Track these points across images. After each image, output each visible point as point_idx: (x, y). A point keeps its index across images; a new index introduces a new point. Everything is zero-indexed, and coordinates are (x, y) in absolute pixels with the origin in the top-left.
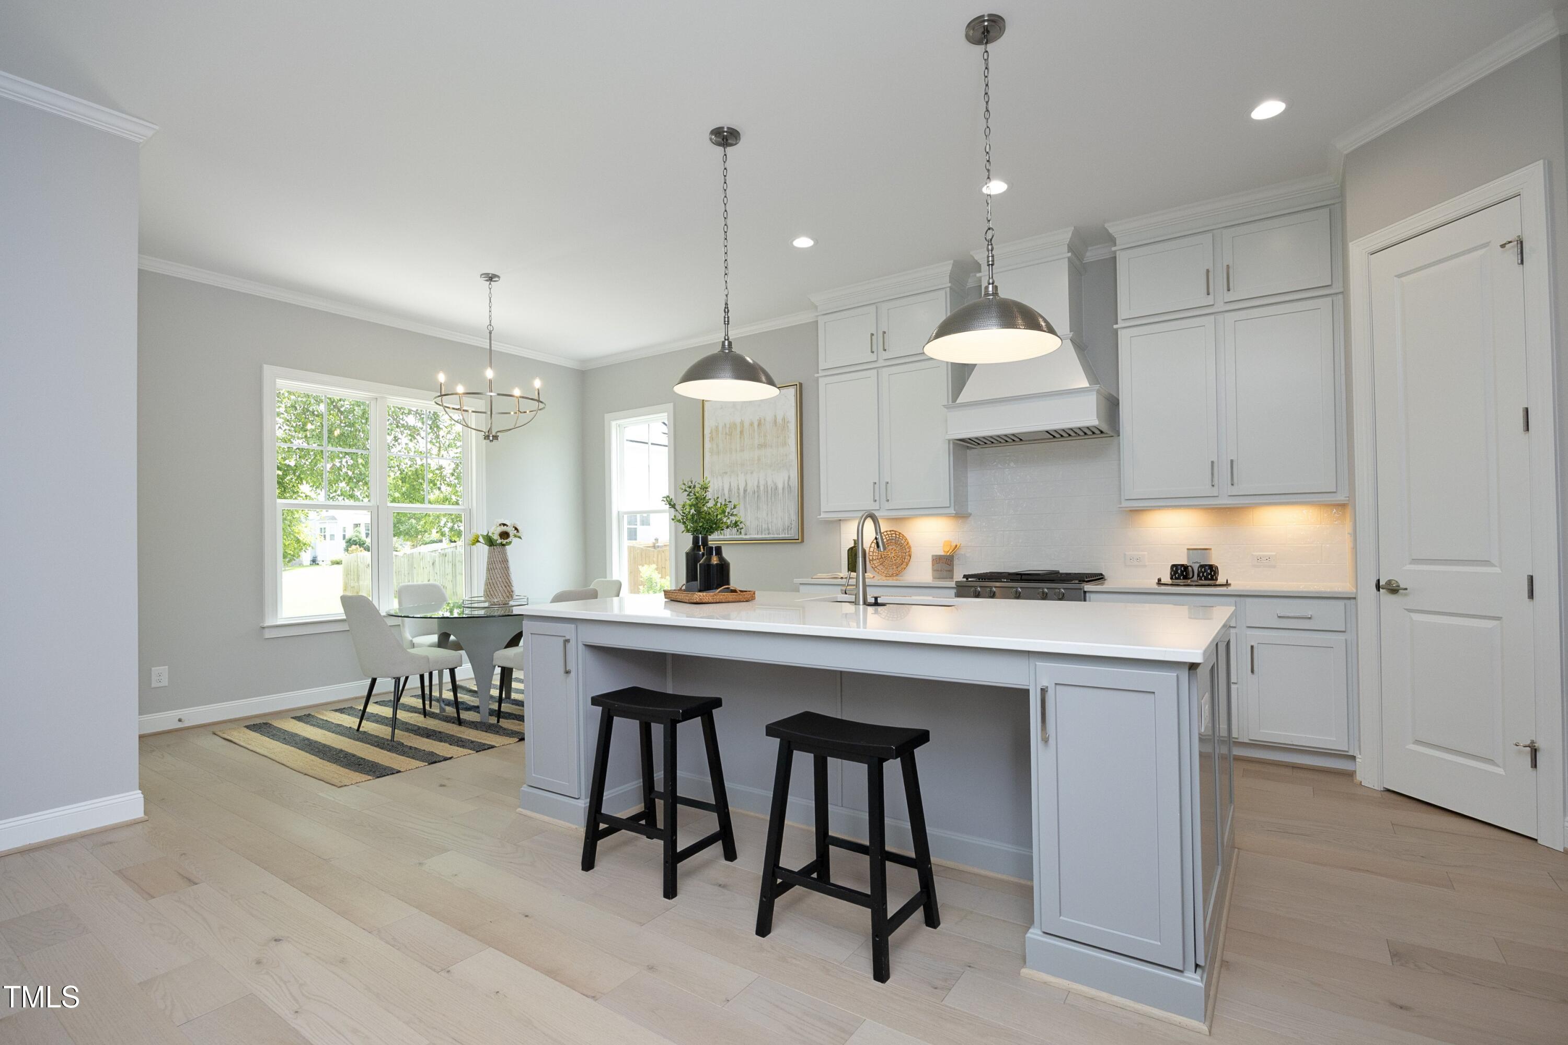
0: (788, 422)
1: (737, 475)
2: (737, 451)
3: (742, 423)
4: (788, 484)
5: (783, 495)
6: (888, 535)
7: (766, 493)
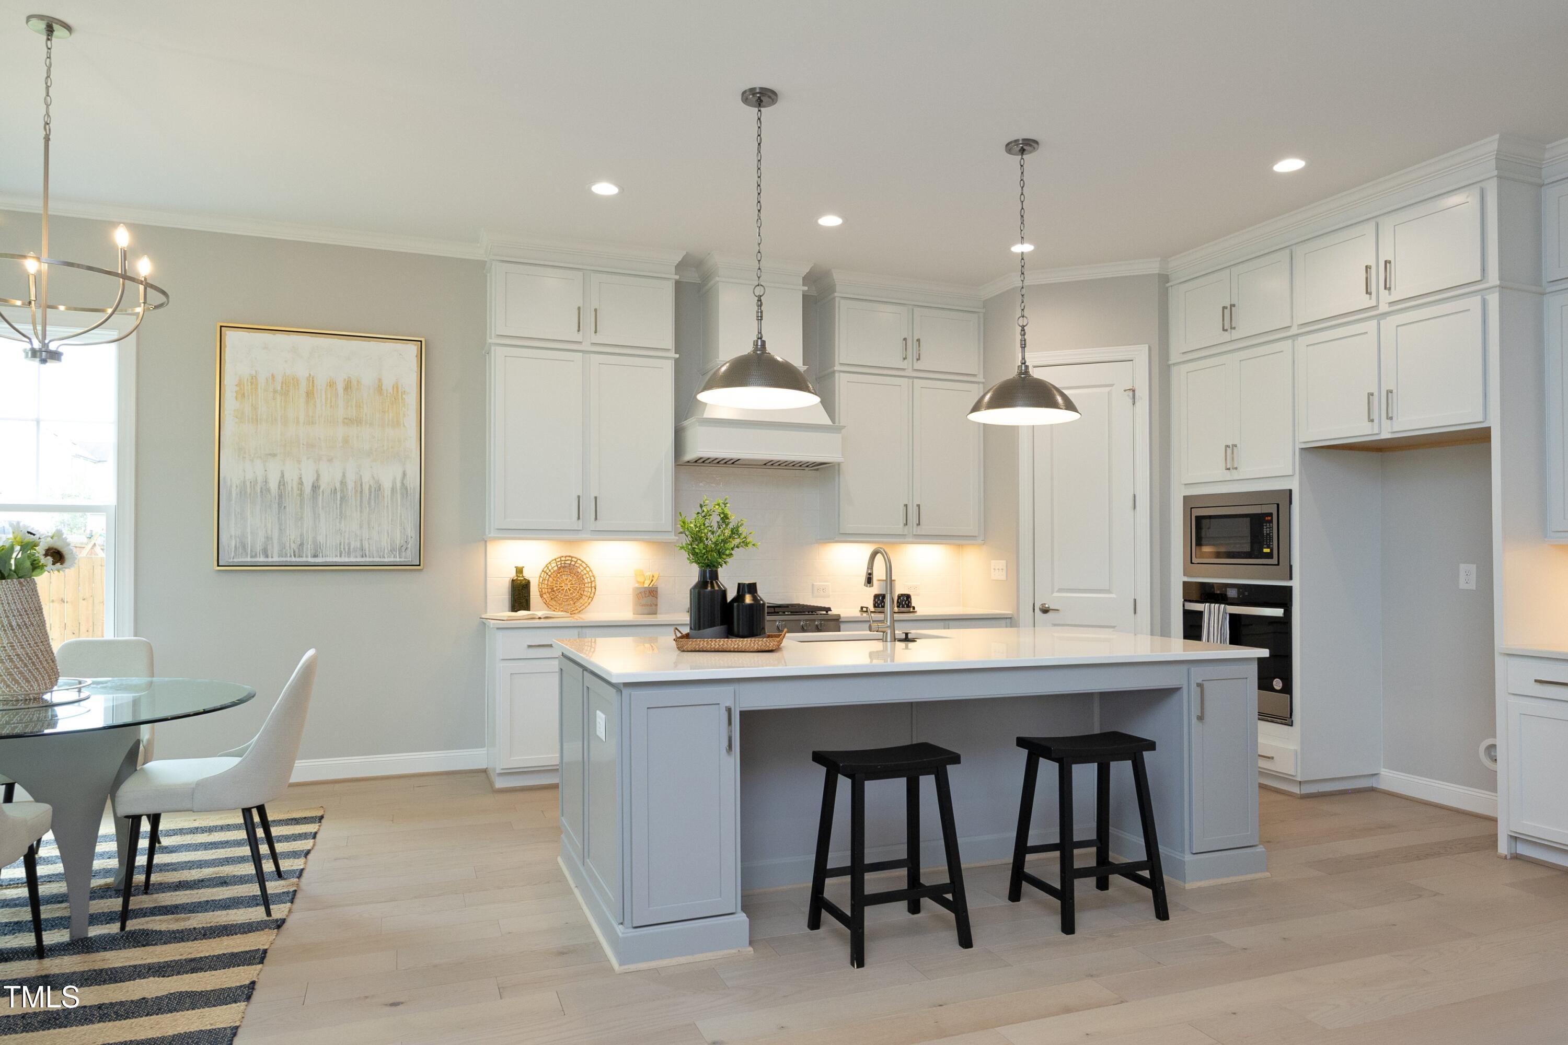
0: (404, 393)
1: (299, 462)
2: (298, 422)
3: (311, 380)
4: (403, 484)
5: (392, 499)
6: (561, 561)
7: (359, 495)
